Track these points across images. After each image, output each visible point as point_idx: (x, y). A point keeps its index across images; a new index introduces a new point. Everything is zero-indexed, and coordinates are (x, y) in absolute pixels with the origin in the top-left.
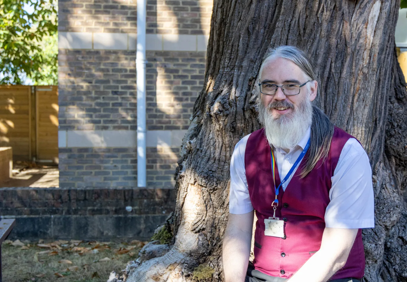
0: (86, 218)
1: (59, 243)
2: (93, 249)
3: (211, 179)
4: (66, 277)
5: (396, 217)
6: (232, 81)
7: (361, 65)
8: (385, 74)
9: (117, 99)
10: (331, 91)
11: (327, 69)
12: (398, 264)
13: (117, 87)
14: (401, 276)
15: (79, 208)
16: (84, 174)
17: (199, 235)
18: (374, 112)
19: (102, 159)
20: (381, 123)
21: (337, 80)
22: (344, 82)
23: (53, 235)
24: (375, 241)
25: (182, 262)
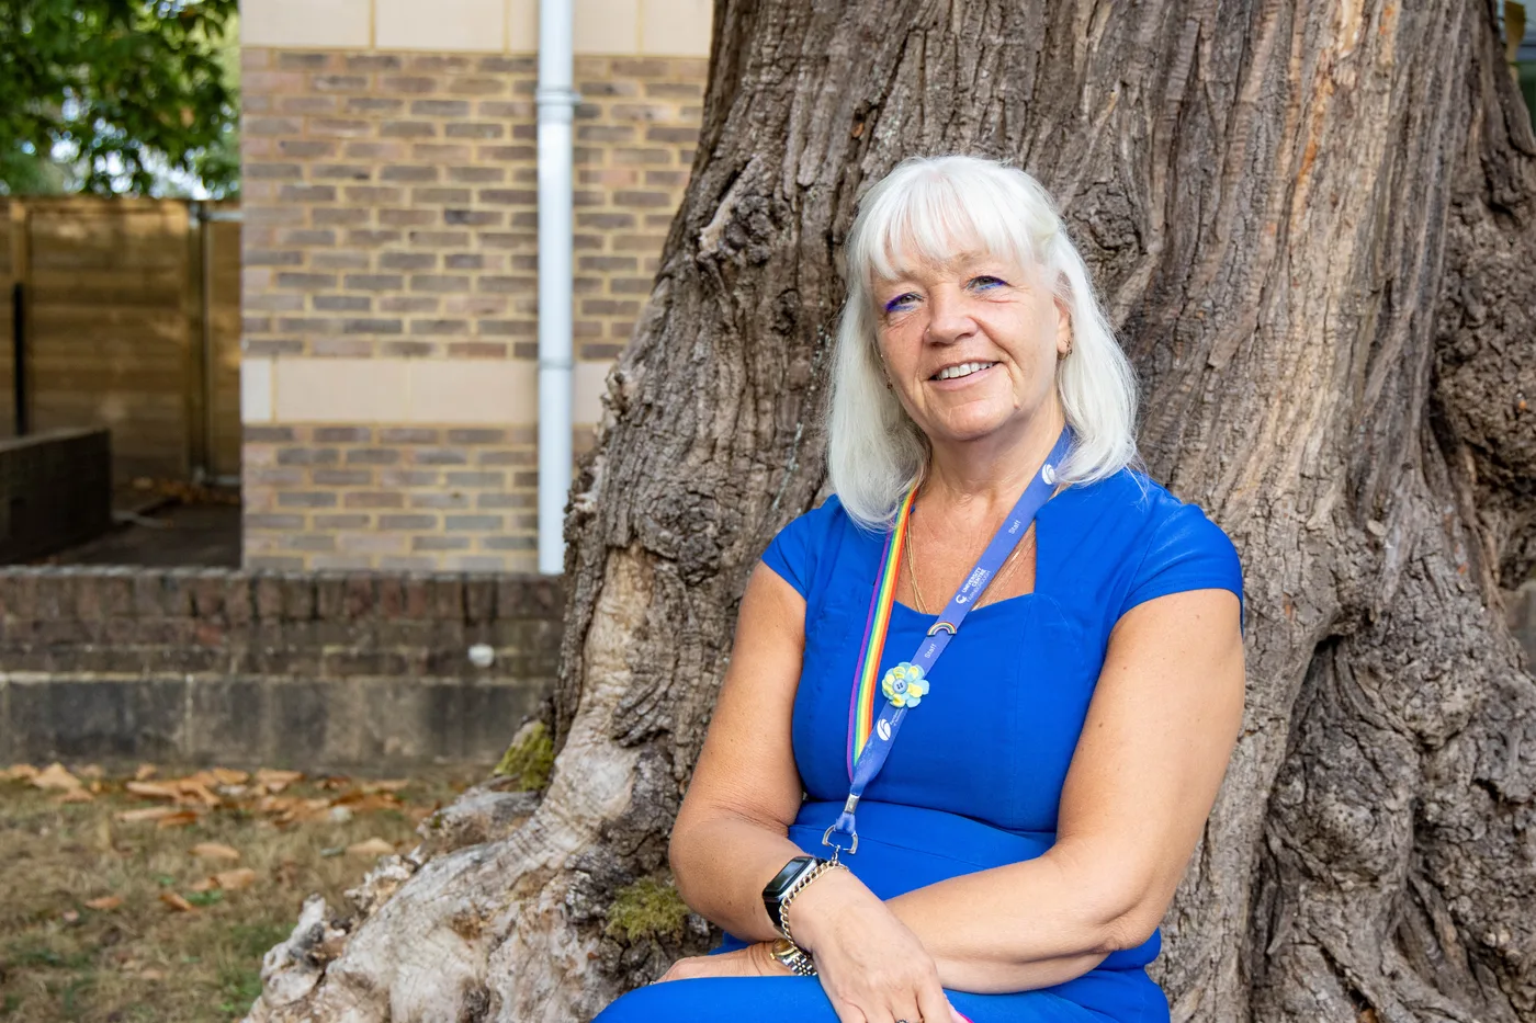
0: (316, 688)
1: (212, 782)
2: (333, 804)
3: (696, 527)
4: (200, 912)
5: (1467, 697)
6: (786, 120)
7: (1328, 52)
8: (1436, 94)
9: (463, 240)
10: (1195, 160)
11: (1181, 70)
12: (1470, 896)
13: (465, 195)
14: (1482, 945)
15: (292, 648)
16: (338, 522)
17: (642, 755)
18: (1379, 255)
19: (406, 467)
20: (1411, 304)
21: (1221, 116)
22: (1250, 123)
23: (190, 749)
24: (1372, 796)
25: (569, 865)
